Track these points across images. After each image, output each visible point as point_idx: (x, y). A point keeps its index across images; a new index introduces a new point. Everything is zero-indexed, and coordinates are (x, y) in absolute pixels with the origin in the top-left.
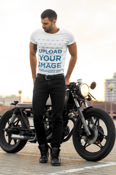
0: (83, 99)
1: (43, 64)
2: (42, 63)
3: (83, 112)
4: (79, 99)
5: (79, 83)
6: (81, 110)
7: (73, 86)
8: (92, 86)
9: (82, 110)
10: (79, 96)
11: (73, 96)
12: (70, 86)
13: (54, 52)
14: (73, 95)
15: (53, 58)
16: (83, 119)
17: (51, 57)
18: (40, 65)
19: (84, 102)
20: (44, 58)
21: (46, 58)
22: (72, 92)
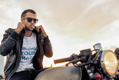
1: (23, 57)
7: (88, 57)
10: (102, 75)
11: (91, 75)
12: (83, 56)
13: (32, 49)
14: (90, 73)
15: (30, 54)
17: (29, 52)
20: (25, 53)
21: (26, 53)
22: (88, 68)
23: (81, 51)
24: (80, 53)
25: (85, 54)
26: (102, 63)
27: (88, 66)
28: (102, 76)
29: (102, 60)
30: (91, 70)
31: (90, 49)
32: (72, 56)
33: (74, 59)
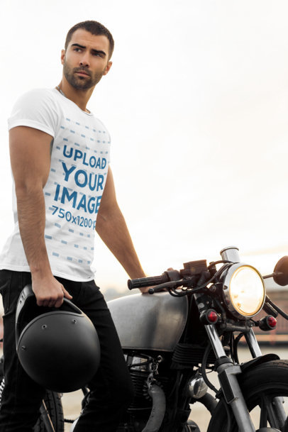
0: (241, 325)
1: (70, 193)
2: (65, 191)
3: (238, 376)
4: (224, 325)
5: (224, 262)
6: (232, 370)
7: (198, 276)
8: (279, 273)
9: (237, 370)
10: (224, 315)
12: (189, 275)
14: (203, 309)
16: (239, 405)
18: (60, 195)
19: (246, 334)
22: (199, 301)
23: (185, 265)
24: (183, 268)
25: (193, 270)
26: (225, 291)
27: (199, 296)
28: (225, 317)
29: (226, 284)
30: (205, 304)
31: (205, 261)
32: (166, 274)
33: (169, 280)
